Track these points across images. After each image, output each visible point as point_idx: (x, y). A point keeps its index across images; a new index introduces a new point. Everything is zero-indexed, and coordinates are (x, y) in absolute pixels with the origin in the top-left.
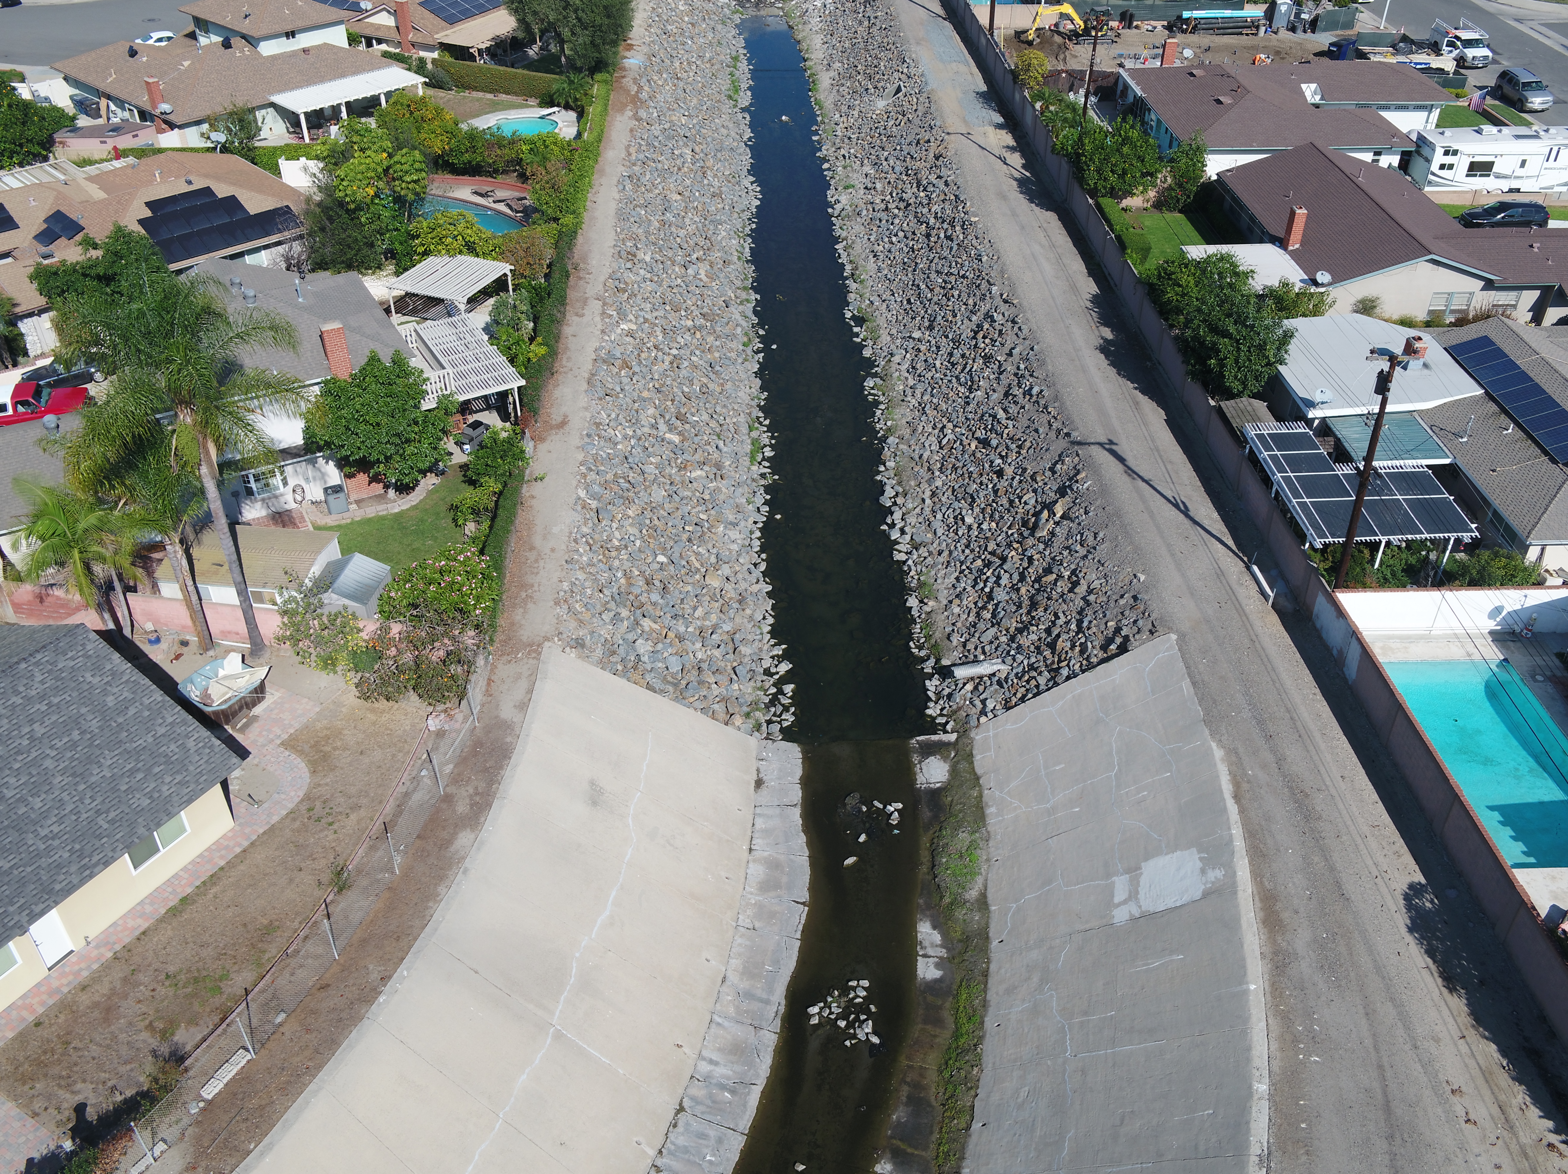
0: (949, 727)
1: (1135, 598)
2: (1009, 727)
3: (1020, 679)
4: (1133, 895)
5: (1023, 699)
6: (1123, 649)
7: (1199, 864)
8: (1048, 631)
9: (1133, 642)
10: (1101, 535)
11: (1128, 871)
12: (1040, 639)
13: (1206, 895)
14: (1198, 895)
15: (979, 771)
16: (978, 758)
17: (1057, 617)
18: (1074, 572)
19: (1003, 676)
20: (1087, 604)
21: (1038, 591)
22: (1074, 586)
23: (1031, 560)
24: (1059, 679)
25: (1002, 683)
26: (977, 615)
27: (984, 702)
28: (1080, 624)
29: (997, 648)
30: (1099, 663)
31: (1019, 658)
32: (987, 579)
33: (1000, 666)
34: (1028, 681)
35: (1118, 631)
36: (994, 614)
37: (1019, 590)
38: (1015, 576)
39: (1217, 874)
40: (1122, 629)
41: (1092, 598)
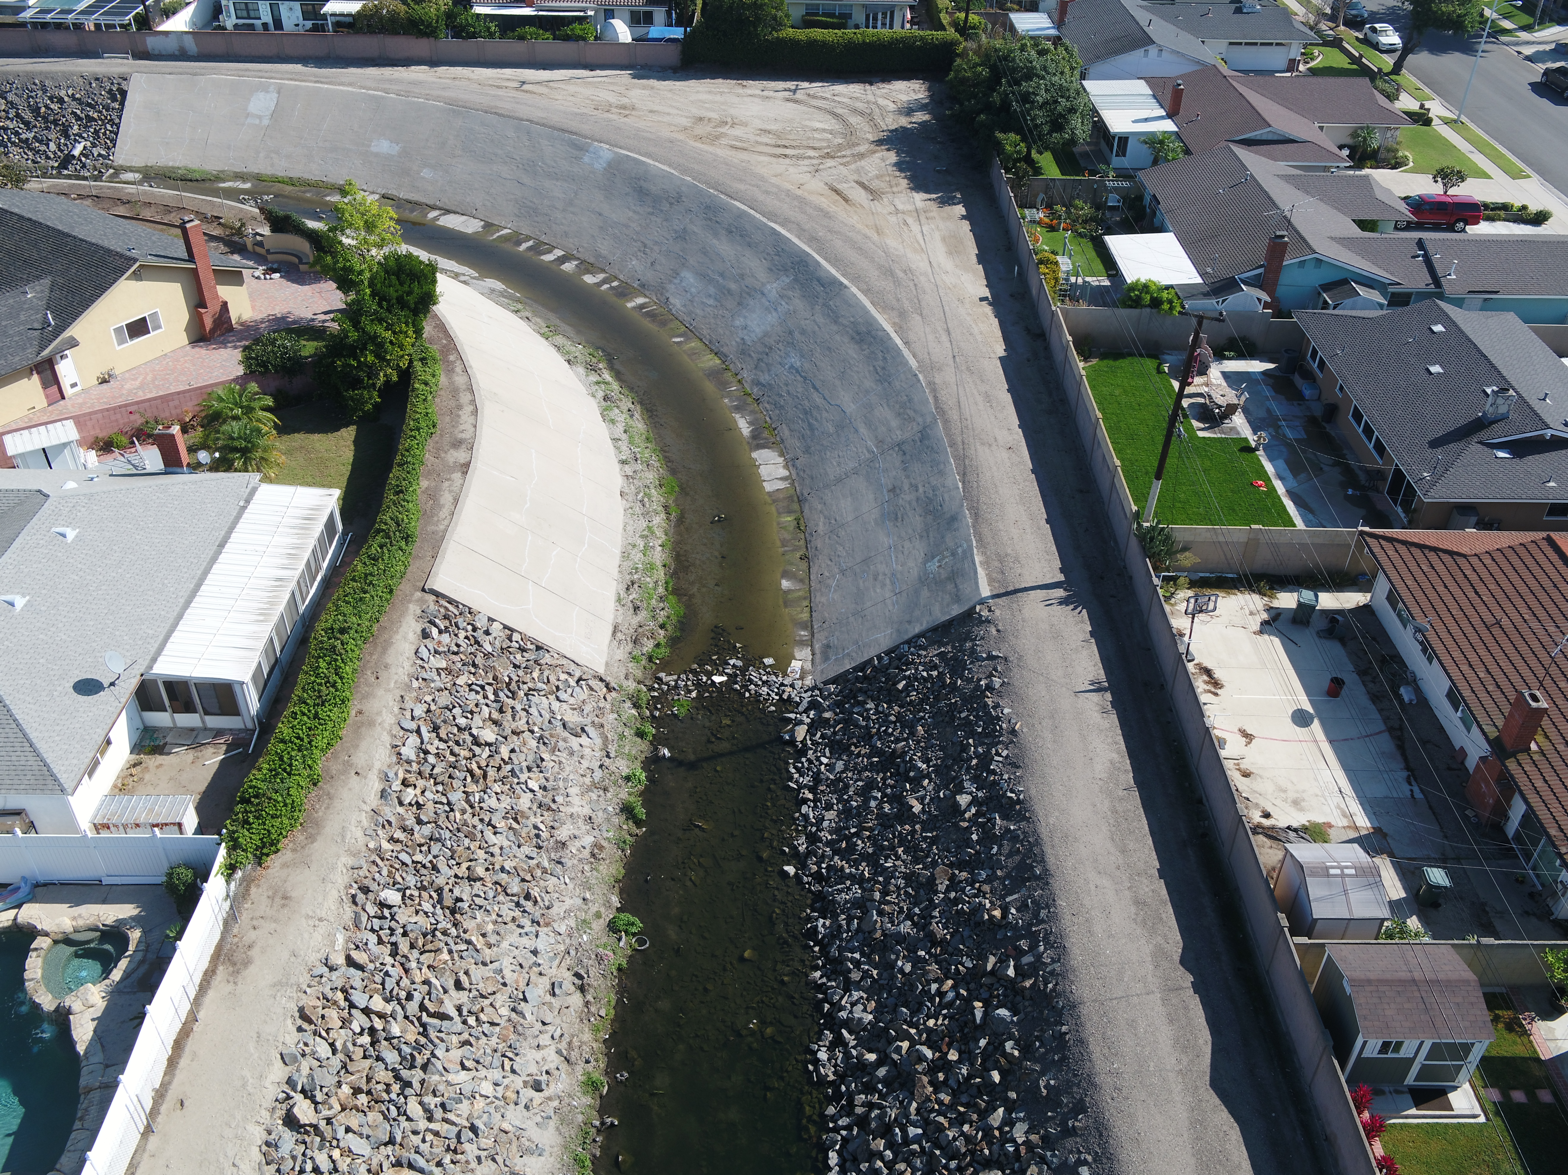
0: (103, 171)
1: (97, 79)
2: (125, 149)
3: (99, 138)
4: (260, 117)
5: (114, 142)
6: (124, 93)
7: (261, 95)
8: (78, 118)
9: (124, 88)
11: (247, 117)
12: (81, 124)
13: (279, 93)
14: (275, 98)
16: (133, 164)
17: (73, 113)
18: (51, 98)
19: (89, 144)
20: (79, 99)
21: (44, 118)
22: (61, 101)
23: (18, 115)
24: (117, 121)
25: (94, 145)
26: (31, 149)
27: (100, 155)
28: (89, 105)
29: (66, 145)
30: (122, 104)
31: (85, 135)
32: (9, 139)
33: (82, 144)
34: (105, 134)
35: (110, 91)
36: (40, 142)
37: (35, 126)
38: (22, 126)
39: (271, 89)
40: (111, 90)
41: (78, 96)
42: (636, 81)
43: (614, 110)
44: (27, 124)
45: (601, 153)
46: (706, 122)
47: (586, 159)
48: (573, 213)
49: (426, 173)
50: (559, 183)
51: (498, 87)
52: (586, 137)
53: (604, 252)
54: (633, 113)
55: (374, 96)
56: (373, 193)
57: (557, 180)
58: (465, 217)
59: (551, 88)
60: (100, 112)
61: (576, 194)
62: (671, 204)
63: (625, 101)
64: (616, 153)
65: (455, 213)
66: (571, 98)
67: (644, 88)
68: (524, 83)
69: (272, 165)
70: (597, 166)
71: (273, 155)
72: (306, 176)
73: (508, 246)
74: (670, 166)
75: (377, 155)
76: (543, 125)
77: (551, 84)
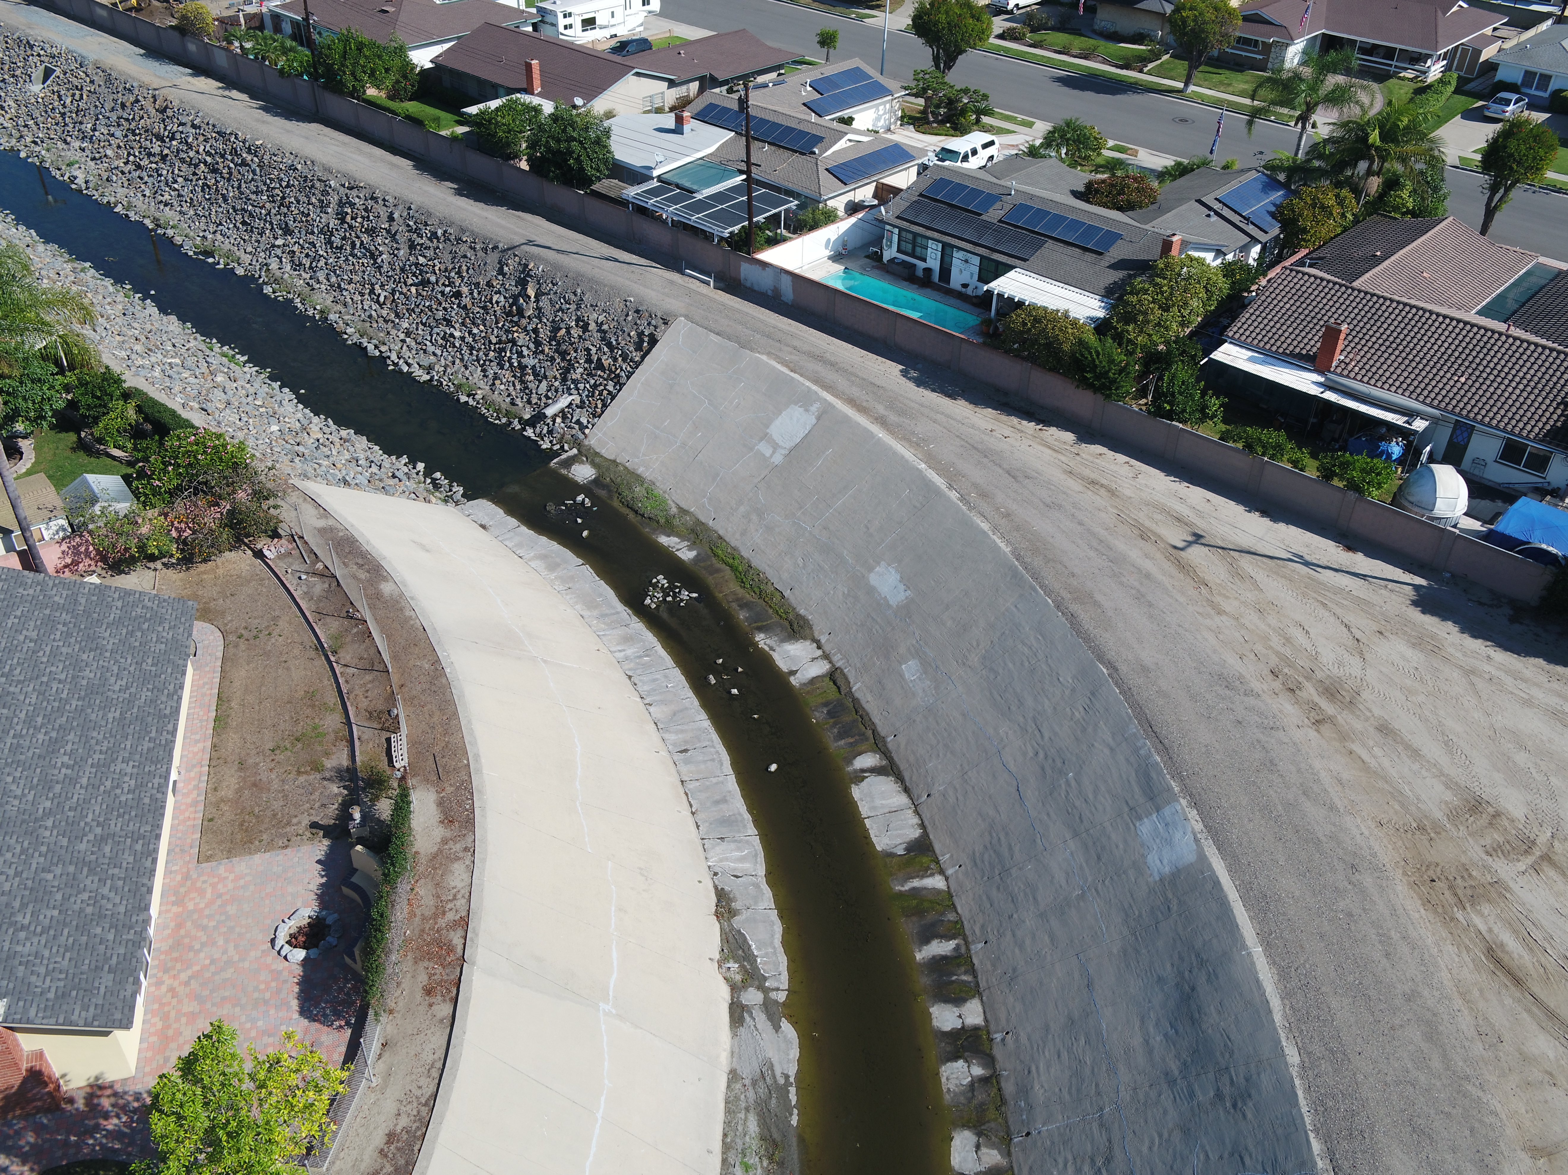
0: (566, 447)
1: (637, 311)
2: (609, 424)
3: (593, 396)
4: (775, 446)
5: (605, 406)
6: (653, 342)
7: (801, 410)
8: (589, 361)
9: (658, 335)
10: (579, 291)
11: (761, 439)
12: (585, 369)
13: (818, 418)
14: (814, 421)
15: (612, 457)
16: (603, 452)
17: (588, 350)
18: (578, 320)
19: (578, 401)
20: (605, 332)
21: (559, 344)
22: (585, 328)
23: (535, 331)
24: (622, 381)
25: (581, 406)
26: (522, 382)
27: (578, 422)
28: (609, 345)
29: (556, 391)
30: (643, 358)
31: (581, 386)
32: (510, 358)
33: (570, 398)
34: (601, 394)
35: (641, 334)
36: (536, 374)
37: (542, 352)
38: (532, 346)
39: (815, 407)
40: (643, 332)
41: (605, 327)
42: (1415, 614)
43: (1310, 691)
44: (538, 344)
45: (1178, 835)
46: (1484, 820)
47: (1145, 828)
48: (1053, 938)
49: (910, 669)
50: (1072, 844)
51: (1144, 535)
52: (1177, 775)
53: (1039, 1093)
54: (1344, 718)
55: (928, 485)
56: (826, 657)
57: (1076, 834)
58: (902, 800)
59: (1237, 574)
60: (615, 360)
61: (1082, 897)
62: (1219, 1096)
63: (1353, 667)
64: (1202, 857)
65: (899, 778)
66: (1251, 619)
67: (1419, 642)
68: (1198, 538)
69: (744, 533)
70: (1153, 859)
71: (754, 517)
72: (771, 574)
73: (907, 927)
74: (1283, 975)
75: (871, 591)
76: (1127, 692)
77: (1245, 562)
